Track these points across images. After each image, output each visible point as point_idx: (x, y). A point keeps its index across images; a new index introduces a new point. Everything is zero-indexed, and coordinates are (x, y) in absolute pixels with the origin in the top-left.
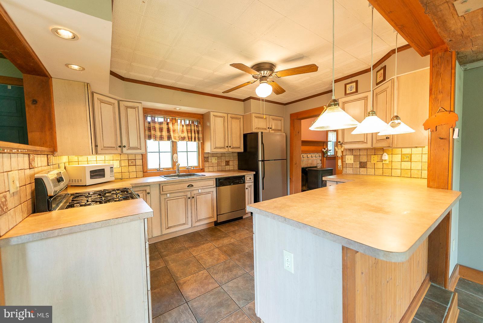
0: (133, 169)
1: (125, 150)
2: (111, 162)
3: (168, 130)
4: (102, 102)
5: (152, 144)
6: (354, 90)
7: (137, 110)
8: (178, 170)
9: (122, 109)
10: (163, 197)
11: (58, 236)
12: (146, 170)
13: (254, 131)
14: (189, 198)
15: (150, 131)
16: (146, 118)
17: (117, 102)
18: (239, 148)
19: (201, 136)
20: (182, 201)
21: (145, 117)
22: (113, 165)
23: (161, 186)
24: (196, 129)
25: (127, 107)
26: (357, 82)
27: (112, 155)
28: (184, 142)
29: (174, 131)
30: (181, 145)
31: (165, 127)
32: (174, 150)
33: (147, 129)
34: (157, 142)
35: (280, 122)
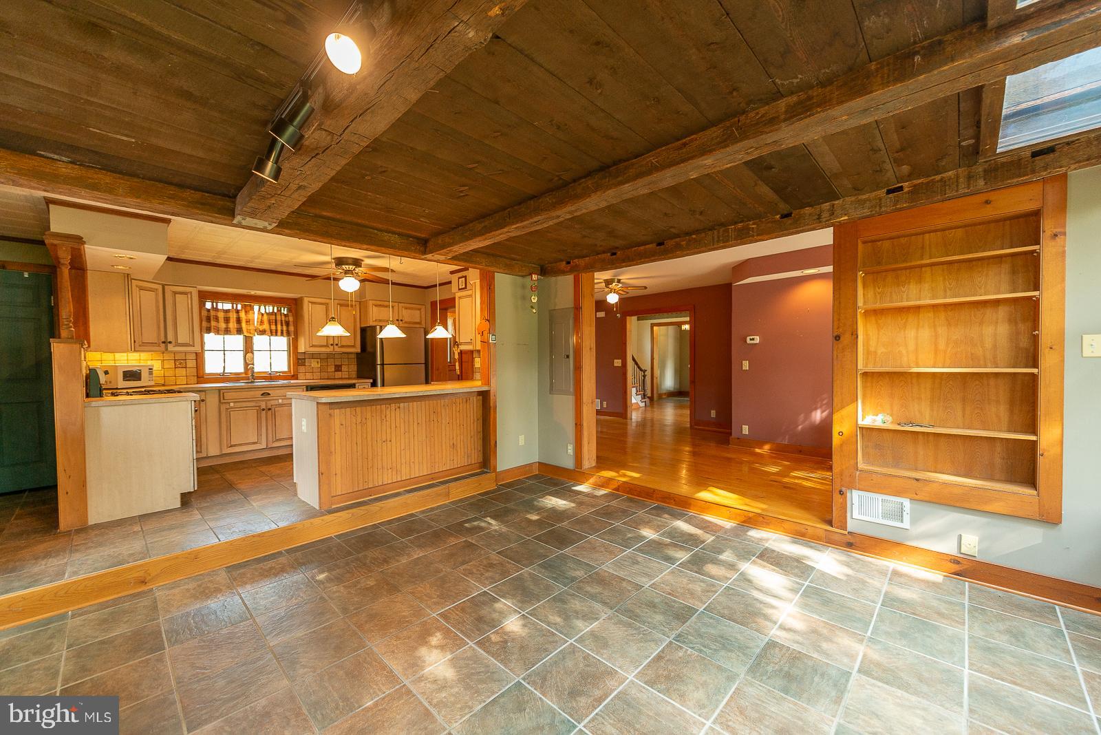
0: (182, 372)
1: (170, 347)
2: (149, 363)
3: (239, 321)
4: (141, 289)
5: (211, 340)
6: (464, 287)
7: (189, 296)
8: (253, 375)
9: (169, 296)
10: (223, 407)
11: (123, 405)
12: (202, 374)
13: (372, 324)
14: (263, 410)
15: (210, 322)
16: (204, 305)
17: (161, 286)
18: (353, 346)
19: (292, 328)
20: (252, 414)
21: (202, 305)
22: (153, 366)
23: (221, 393)
24: (283, 319)
25: (175, 293)
26: (465, 277)
27: (150, 353)
28: (265, 338)
29: (248, 322)
30: (260, 341)
31: (233, 316)
32: (248, 348)
33: (204, 318)
34: (221, 337)
35: (418, 312)
